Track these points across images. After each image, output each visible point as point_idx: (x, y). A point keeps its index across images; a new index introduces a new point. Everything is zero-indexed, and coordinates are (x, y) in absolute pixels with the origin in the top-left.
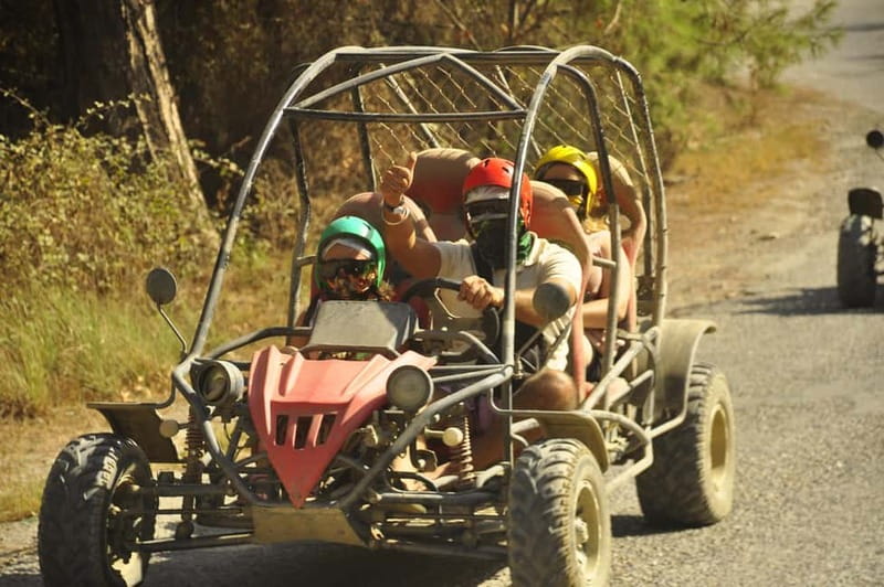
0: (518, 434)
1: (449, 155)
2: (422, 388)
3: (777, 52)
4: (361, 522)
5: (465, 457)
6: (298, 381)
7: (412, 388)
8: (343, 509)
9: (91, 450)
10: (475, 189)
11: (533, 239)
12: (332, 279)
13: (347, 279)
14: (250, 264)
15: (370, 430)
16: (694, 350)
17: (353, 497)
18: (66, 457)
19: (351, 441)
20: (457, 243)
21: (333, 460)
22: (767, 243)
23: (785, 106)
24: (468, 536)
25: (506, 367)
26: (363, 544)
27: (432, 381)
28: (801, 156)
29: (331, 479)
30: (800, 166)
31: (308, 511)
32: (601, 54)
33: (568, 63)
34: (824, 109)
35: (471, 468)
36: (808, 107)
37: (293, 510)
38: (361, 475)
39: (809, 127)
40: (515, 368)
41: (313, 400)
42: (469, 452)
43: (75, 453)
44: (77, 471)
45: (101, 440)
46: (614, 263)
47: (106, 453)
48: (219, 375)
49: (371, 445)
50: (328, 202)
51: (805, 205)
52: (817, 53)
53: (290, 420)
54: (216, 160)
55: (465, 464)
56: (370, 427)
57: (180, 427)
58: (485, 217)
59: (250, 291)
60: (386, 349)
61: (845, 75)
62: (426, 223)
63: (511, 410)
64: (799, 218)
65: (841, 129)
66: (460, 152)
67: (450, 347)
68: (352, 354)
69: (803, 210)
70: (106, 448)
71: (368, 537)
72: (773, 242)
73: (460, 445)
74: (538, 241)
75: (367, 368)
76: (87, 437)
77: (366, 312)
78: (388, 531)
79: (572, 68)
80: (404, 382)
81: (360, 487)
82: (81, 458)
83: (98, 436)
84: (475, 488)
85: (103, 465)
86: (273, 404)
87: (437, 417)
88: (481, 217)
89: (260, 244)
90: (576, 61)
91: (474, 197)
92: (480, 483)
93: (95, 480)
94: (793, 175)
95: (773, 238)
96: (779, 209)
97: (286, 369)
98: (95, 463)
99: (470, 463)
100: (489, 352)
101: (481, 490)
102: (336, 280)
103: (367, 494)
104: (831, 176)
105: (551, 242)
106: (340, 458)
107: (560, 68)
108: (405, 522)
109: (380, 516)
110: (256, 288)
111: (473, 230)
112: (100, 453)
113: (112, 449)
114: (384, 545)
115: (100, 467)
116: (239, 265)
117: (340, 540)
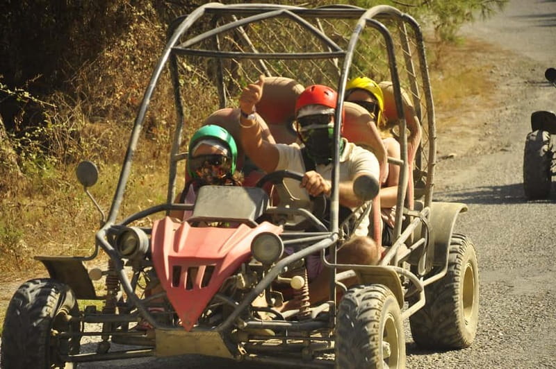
0: (339, 281)
1: (280, 82)
2: (276, 247)
3: (456, 12)
4: (231, 342)
5: (305, 297)
6: (187, 242)
7: (269, 248)
8: (220, 332)
9: (38, 291)
10: (305, 108)
11: (344, 143)
12: (200, 169)
13: (210, 169)
14: (40, 175)
15: (240, 277)
16: (453, 223)
17: (226, 324)
18: (19, 296)
19: (226, 285)
20: (290, 146)
21: (213, 298)
22: (447, 161)
23: (462, 54)
24: (306, 352)
25: (333, 234)
26: (232, 357)
27: (283, 243)
28: (475, 93)
29: (210, 312)
30: (473, 101)
31: (194, 334)
32: (394, 12)
33: (373, 18)
34: (491, 56)
35: (308, 304)
36: (479, 55)
37: (185, 333)
38: (232, 309)
39: (480, 70)
40: (340, 234)
41: (199, 255)
42: (307, 293)
43: (26, 293)
44: (28, 306)
45: (44, 284)
46: (402, 161)
47: (49, 294)
48: (131, 237)
49: (240, 287)
50: (103, 126)
51: (477, 132)
52: (486, 14)
53: (183, 270)
54: (12, 90)
55: (305, 302)
56: (240, 275)
57: (103, 273)
58: (311, 127)
59: (40, 196)
60: (248, 220)
61: (509, 30)
62: (269, 132)
63: (336, 264)
64: (472, 142)
65: (505, 72)
66: (287, 80)
67: (292, 219)
68: (223, 223)
69: (474, 136)
70: (48, 289)
71: (236, 352)
72: (452, 160)
73: (302, 288)
74: (348, 145)
75: (236, 233)
76: (33, 281)
77: (233, 194)
78: (249, 349)
79: (376, 21)
80: (263, 243)
81: (232, 317)
82: (31, 297)
83: (42, 280)
84: (311, 318)
85: (47, 302)
86: (170, 258)
87: (286, 268)
88: (309, 127)
89: (48, 159)
90: (380, 16)
91: (305, 113)
92: (314, 316)
93: (41, 313)
94: (467, 109)
95: (452, 156)
96: (456, 135)
97: (178, 234)
98: (41, 301)
99: (308, 301)
100: (320, 223)
101: (315, 320)
102: (202, 170)
103: (237, 322)
104: (497, 109)
105: (357, 145)
106: (217, 296)
107: (368, 21)
108: (262, 343)
109: (245, 337)
110: (45, 194)
111: (303, 136)
112: (44, 293)
113: (53, 289)
114: (247, 358)
115: (44, 304)
116: (32, 176)
117: (218, 354)
